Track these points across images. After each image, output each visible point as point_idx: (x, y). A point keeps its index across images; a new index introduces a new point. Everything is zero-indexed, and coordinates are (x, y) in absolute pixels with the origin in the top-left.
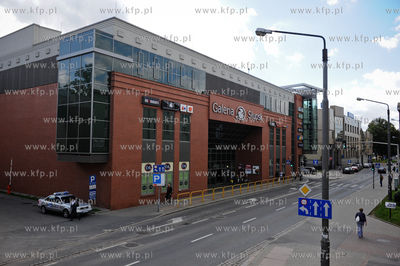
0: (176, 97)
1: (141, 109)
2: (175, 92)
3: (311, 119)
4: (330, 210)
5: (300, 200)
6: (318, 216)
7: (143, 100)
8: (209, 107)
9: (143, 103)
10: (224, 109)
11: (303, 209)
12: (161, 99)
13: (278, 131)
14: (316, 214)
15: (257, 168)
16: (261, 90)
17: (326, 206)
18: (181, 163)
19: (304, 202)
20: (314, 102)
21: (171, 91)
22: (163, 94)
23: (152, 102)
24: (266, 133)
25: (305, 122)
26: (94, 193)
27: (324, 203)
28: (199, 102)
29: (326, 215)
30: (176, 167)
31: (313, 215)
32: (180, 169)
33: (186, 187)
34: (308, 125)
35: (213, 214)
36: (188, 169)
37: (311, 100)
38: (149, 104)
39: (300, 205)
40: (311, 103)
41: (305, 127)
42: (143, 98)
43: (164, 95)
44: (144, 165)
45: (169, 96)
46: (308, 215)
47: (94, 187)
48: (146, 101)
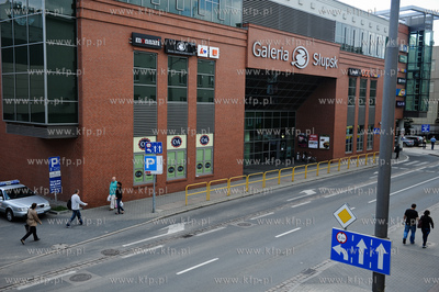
0: (190, 34)
1: (130, 55)
2: (188, 25)
3: (420, 62)
4: (387, 258)
5: (335, 232)
6: (365, 266)
7: (133, 40)
8: (246, 47)
9: (133, 44)
10: (273, 51)
11: (338, 249)
12: (164, 37)
13: (364, 83)
14: (361, 261)
15: (327, 139)
16: (338, 19)
17: (381, 250)
18: (198, 137)
19: (342, 238)
20: (427, 36)
21: (181, 24)
22: (167, 29)
23: (147, 42)
24: (342, 86)
25: (411, 67)
26: (58, 182)
27: (376, 243)
28: (230, 41)
29: (380, 266)
30: (191, 141)
31: (356, 263)
32: (198, 144)
33: (208, 171)
34: (414, 72)
35: (235, 219)
36: (210, 144)
37: (422, 33)
38: (143, 45)
39: (335, 242)
40: (422, 38)
41: (410, 75)
42: (133, 36)
43: (169, 30)
44: (137, 140)
45: (177, 31)
46: (348, 262)
47: (58, 173)
48: (138, 40)
